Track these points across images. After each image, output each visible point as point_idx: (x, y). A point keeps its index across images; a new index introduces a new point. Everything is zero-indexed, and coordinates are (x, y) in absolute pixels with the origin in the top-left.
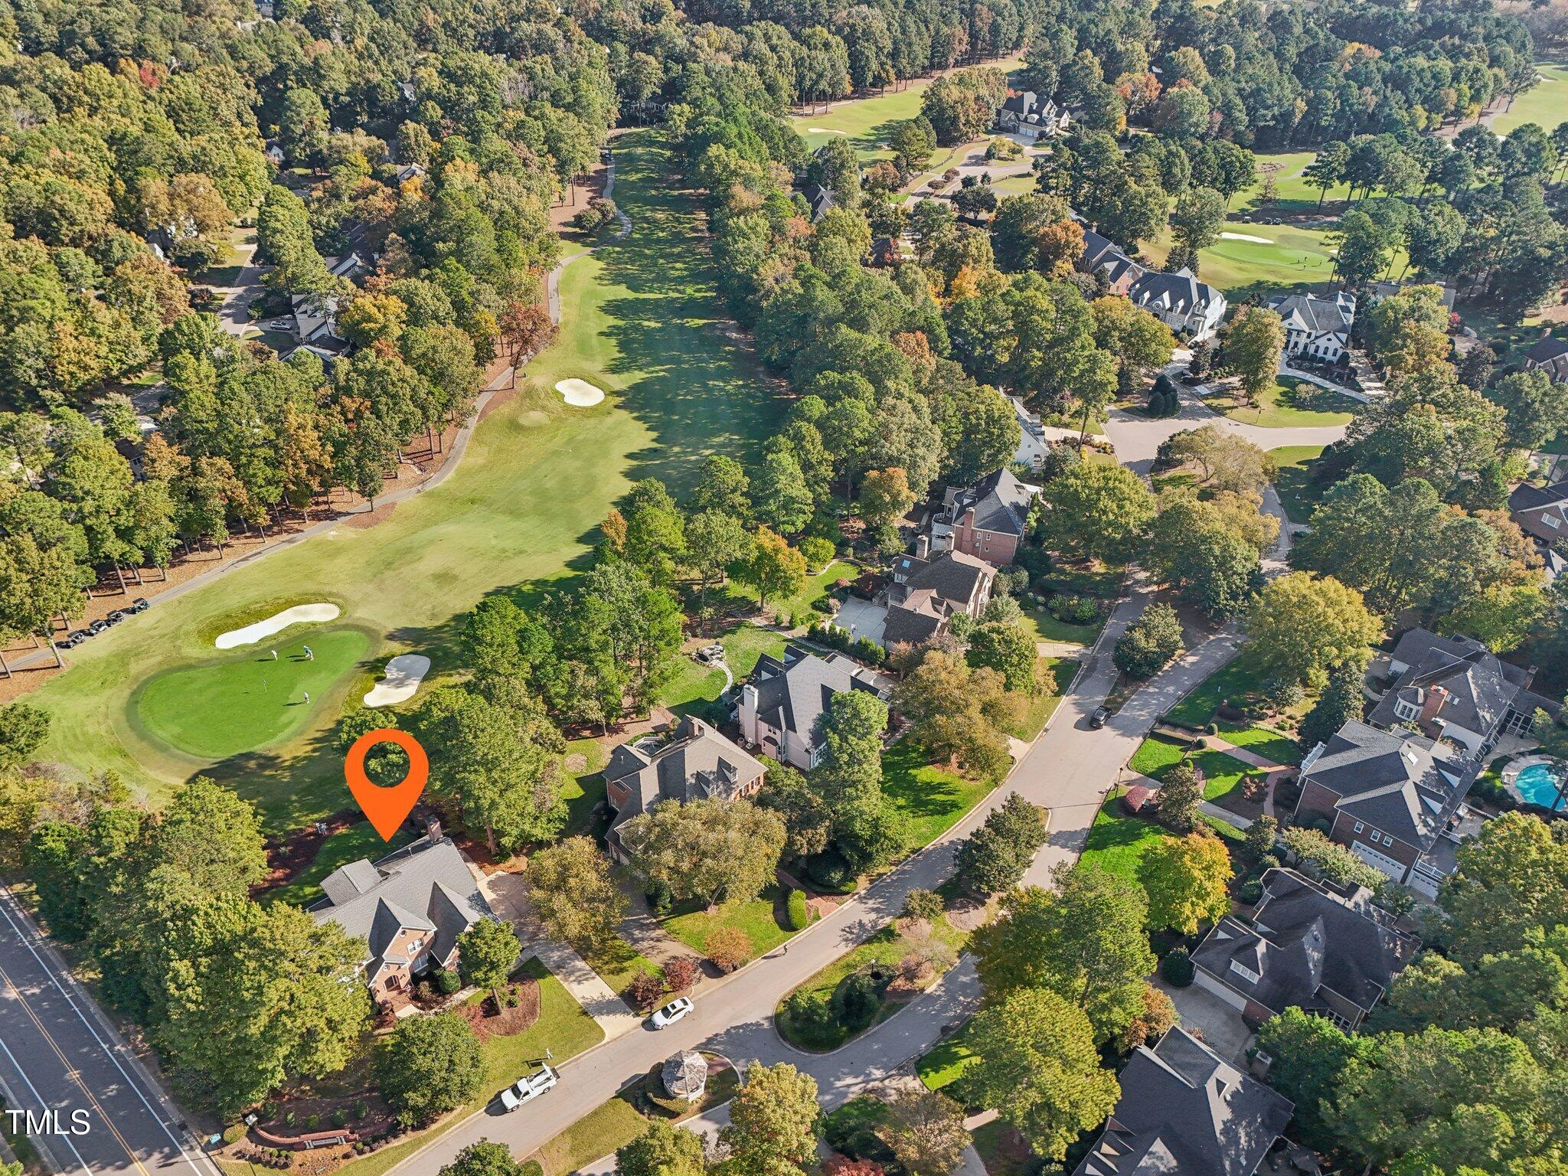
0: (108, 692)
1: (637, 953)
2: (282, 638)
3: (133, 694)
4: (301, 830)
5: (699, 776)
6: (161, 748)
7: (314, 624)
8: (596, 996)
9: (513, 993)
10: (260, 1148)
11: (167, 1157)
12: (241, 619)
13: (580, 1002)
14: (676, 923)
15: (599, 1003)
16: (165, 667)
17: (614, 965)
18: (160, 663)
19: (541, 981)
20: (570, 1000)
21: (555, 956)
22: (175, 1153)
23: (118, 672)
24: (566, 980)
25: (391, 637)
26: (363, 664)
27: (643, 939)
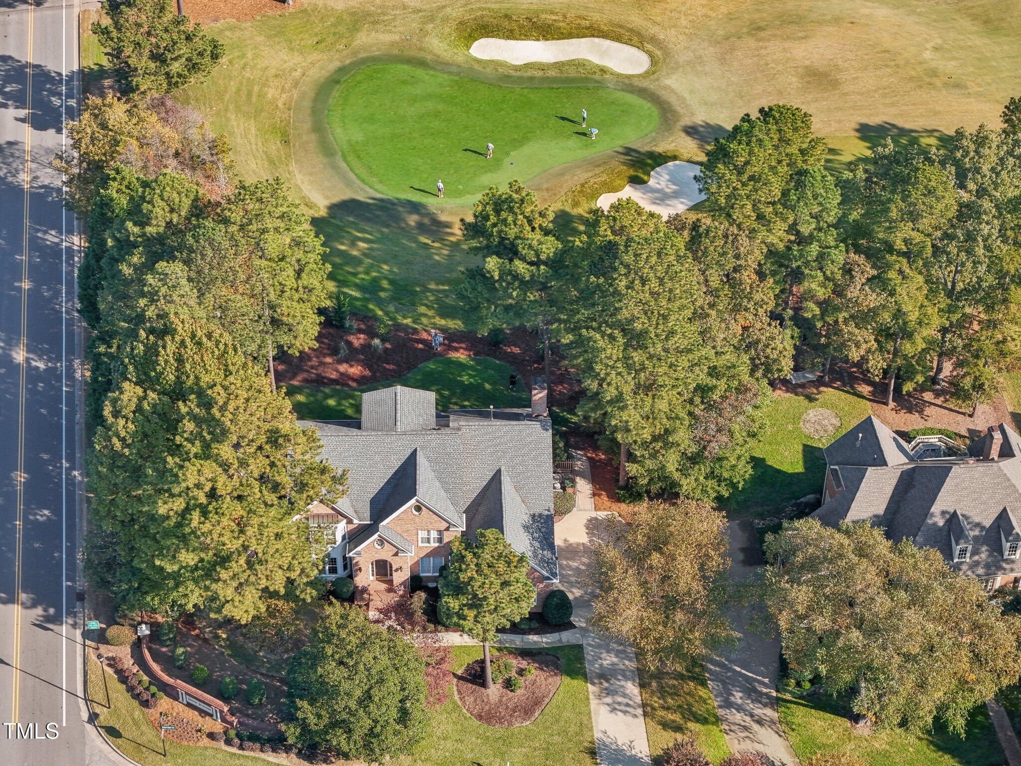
0: (315, 56)
1: (718, 720)
2: (552, 73)
3: (342, 70)
4: (415, 331)
5: (952, 518)
6: (327, 150)
7: (603, 70)
8: (622, 741)
9: (521, 672)
10: (135, 669)
11: (49, 619)
12: (521, 27)
13: (597, 735)
14: (801, 714)
15: (619, 751)
16: (395, 51)
17: (676, 717)
18: (393, 44)
19: (567, 680)
20: (585, 725)
21: (608, 660)
22: (56, 619)
23: (341, 37)
24: (599, 697)
25: (691, 131)
26: (628, 151)
27: (739, 709)
